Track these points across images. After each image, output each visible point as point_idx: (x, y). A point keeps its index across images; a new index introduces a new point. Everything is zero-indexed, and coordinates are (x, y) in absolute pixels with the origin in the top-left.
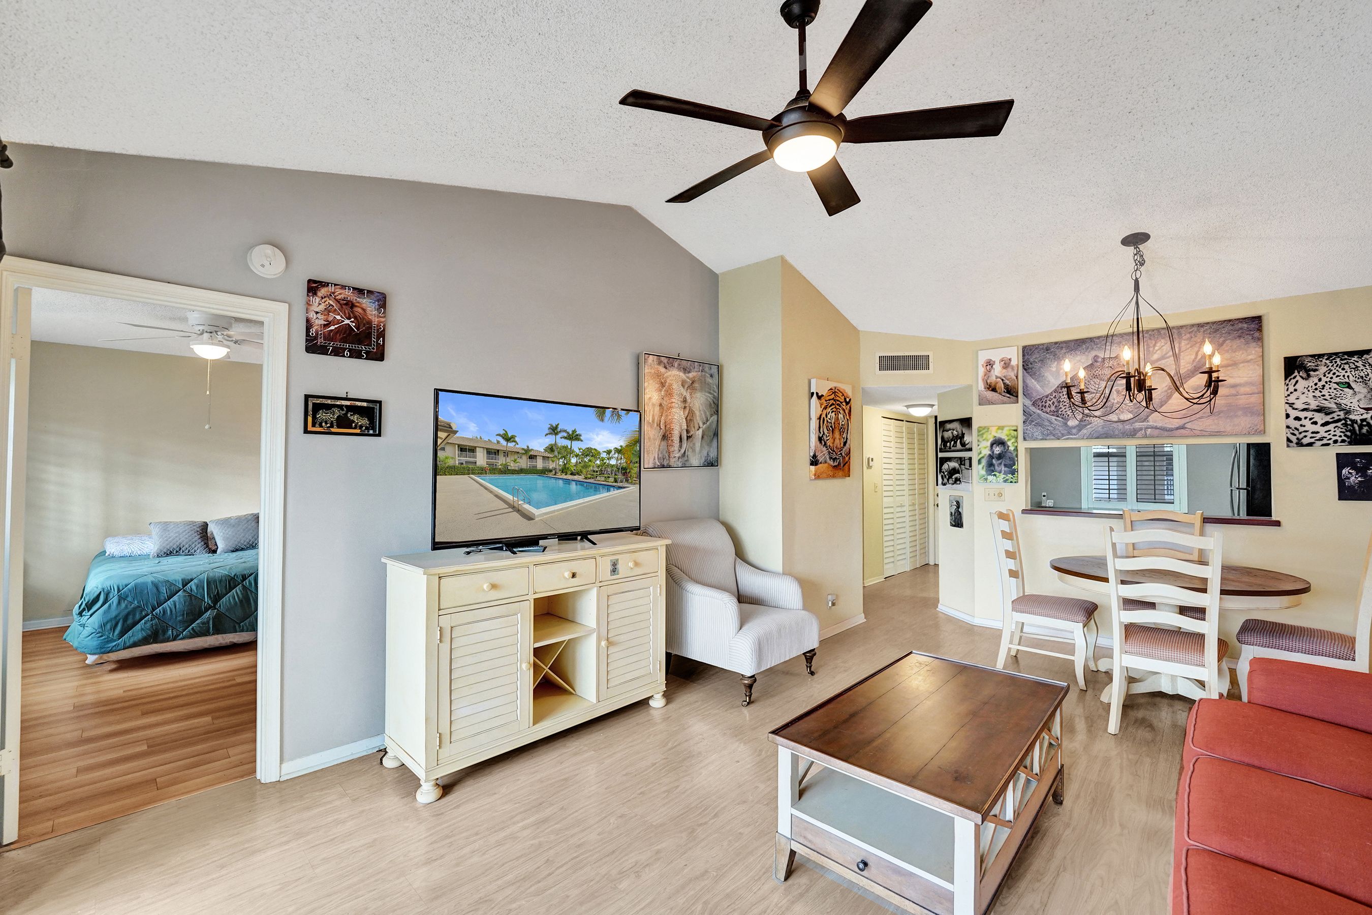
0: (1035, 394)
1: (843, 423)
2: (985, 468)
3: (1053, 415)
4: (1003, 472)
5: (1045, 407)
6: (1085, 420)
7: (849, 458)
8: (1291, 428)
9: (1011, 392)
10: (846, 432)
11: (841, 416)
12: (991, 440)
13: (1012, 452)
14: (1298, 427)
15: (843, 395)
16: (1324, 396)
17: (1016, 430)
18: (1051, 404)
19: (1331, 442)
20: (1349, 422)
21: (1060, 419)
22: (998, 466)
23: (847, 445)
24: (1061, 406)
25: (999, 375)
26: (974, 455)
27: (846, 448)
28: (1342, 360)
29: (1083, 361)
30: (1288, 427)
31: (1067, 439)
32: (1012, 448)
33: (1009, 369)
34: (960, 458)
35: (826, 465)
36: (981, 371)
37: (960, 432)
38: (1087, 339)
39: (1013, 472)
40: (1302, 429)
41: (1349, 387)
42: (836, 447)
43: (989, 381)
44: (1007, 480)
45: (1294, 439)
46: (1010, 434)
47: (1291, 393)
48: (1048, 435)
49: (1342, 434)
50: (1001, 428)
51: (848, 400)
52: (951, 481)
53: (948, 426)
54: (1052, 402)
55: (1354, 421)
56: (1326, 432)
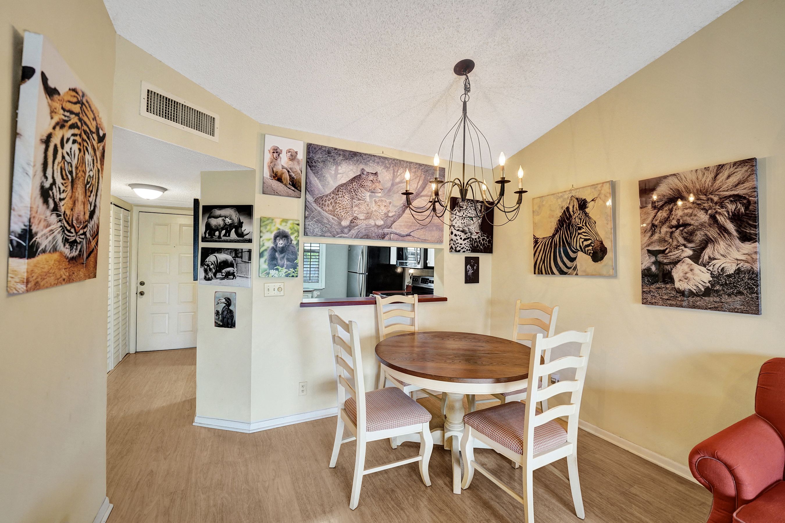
0: (316, 192)
1: (91, 174)
2: (267, 263)
3: (330, 214)
4: (285, 266)
5: (325, 205)
6: (354, 222)
7: (97, 244)
8: (453, 241)
9: (295, 184)
10: (94, 193)
11: (88, 158)
12: (275, 232)
13: (295, 246)
14: (456, 240)
15: (95, 119)
16: (464, 223)
17: (298, 225)
18: (329, 204)
19: (466, 250)
20: (471, 240)
21: (336, 219)
22: (281, 260)
23: (95, 217)
24: (337, 207)
25: (285, 166)
26: (254, 247)
27: (92, 223)
28: (471, 204)
29: (354, 170)
30: (452, 240)
31: (341, 237)
32: (294, 242)
33: (296, 163)
34: (236, 250)
35: (56, 256)
36: (268, 157)
37: (236, 220)
38: (357, 152)
39: (295, 267)
40: (457, 242)
41: (472, 220)
42: (77, 219)
43: (275, 170)
44: (289, 274)
45: (454, 247)
46: (294, 228)
47: (454, 219)
48: (326, 232)
49: (469, 246)
50: (285, 221)
51: (101, 134)
52: (219, 275)
53: (218, 212)
54: (330, 202)
55: (473, 239)
56: (465, 244)
